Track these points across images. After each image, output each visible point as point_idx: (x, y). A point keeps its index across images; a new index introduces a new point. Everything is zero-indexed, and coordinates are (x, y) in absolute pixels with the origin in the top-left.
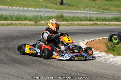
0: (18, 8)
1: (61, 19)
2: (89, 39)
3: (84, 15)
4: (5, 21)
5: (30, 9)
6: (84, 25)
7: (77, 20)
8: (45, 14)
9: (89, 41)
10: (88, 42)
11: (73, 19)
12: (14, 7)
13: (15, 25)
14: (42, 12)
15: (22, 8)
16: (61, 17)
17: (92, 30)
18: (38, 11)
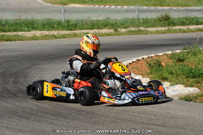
0: (113, 7)
10: (130, 64)
11: (183, 22)
12: (108, 6)
15: (120, 7)
16: (165, 20)
18: (127, 11)
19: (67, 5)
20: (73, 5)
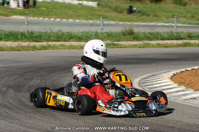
0: (58, 20)
1: (129, 36)
2: (176, 68)
3: (168, 30)
4: (38, 42)
5: (78, 21)
6: (168, 47)
7: (156, 38)
8: (102, 29)
9: (175, 73)
10: (174, 75)
11: (149, 37)
12: (52, 19)
13: (54, 47)
14: (99, 25)
15: (65, 20)
16: (129, 34)
17: (181, 54)
18: (92, 25)
19: (10, 16)
20: (15, 17)
